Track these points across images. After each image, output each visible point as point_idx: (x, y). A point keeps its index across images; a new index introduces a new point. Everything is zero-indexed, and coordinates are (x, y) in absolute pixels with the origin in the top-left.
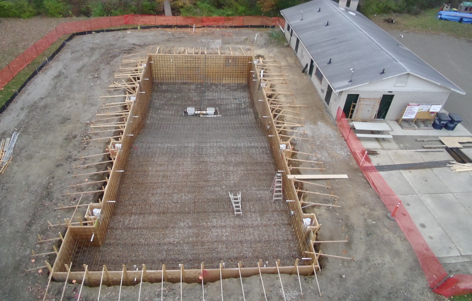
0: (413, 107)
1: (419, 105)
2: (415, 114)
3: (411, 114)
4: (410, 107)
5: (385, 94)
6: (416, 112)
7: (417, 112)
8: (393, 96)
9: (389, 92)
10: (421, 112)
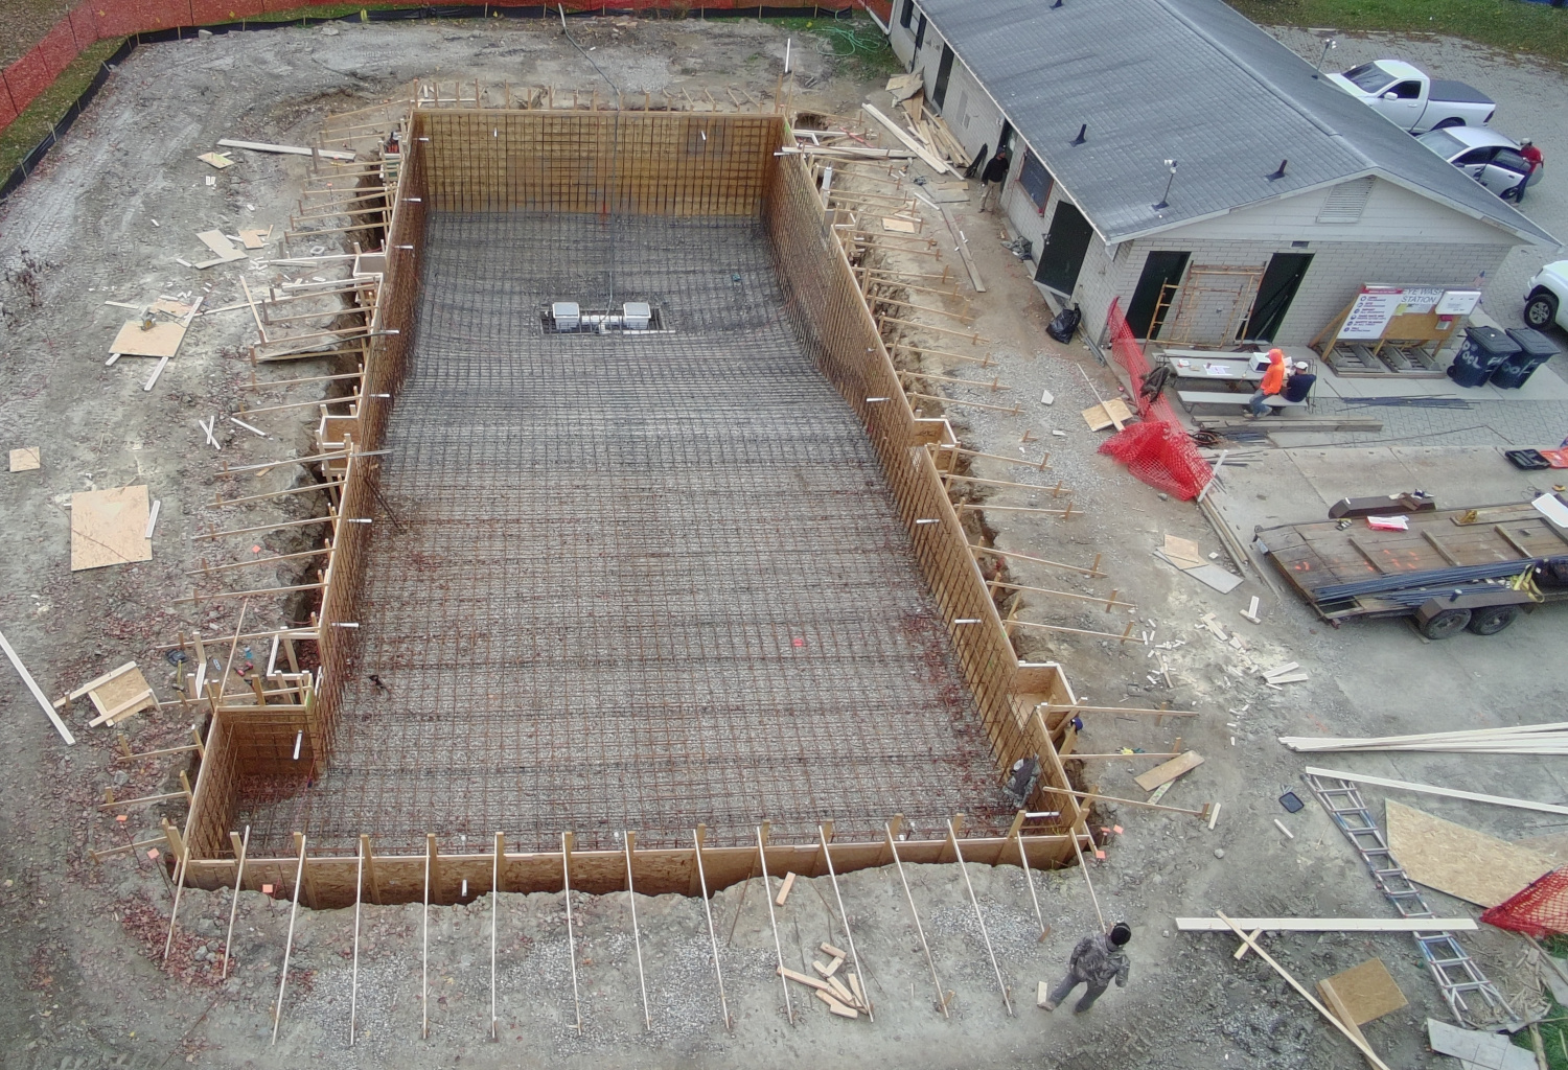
0: (1379, 296)
1: (1399, 292)
2: (1385, 322)
3: (1370, 323)
4: (1368, 296)
5: (1281, 251)
6: (1388, 317)
7: (1392, 317)
8: (1307, 259)
9: (1296, 243)
10: (1405, 315)
